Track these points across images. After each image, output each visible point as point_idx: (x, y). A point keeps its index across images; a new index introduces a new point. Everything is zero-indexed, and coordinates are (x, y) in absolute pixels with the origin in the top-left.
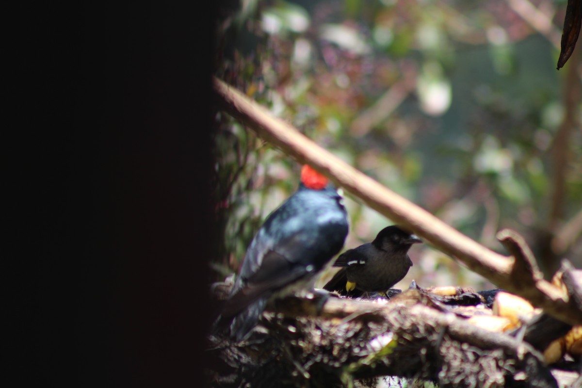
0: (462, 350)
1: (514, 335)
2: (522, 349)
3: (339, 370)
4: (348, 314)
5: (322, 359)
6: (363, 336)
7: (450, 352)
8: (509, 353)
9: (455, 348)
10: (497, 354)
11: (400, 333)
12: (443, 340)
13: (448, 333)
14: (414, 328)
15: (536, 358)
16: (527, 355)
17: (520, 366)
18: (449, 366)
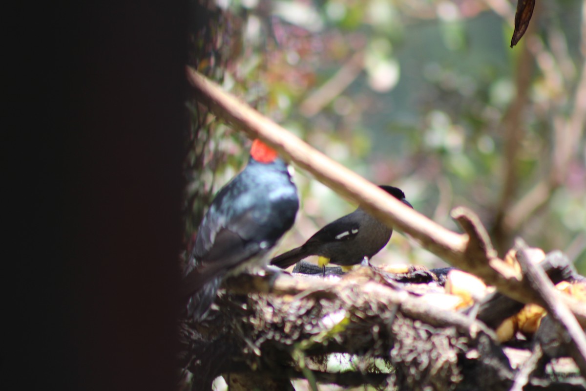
0: (415, 328)
1: (467, 313)
2: (475, 327)
3: (291, 348)
4: (300, 291)
5: (274, 337)
6: (315, 313)
7: (402, 329)
8: (462, 331)
9: (408, 326)
10: (450, 332)
11: (353, 310)
12: (396, 317)
13: (401, 311)
14: (367, 307)
15: (488, 336)
16: (480, 333)
17: (472, 344)
18: (401, 344)
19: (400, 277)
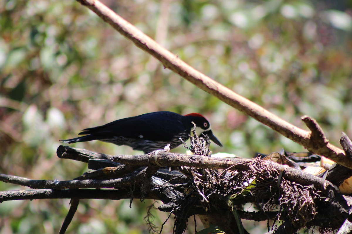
0: (292, 185)
1: (322, 177)
2: (326, 183)
3: (227, 198)
4: (230, 165)
5: (217, 192)
6: (238, 179)
7: (285, 186)
8: (318, 185)
9: (288, 183)
10: (312, 186)
11: (258, 175)
12: (282, 180)
13: (284, 175)
14: (265, 173)
15: (333, 189)
16: (329, 187)
17: (325, 193)
18: (284, 193)
19: (302, 159)
